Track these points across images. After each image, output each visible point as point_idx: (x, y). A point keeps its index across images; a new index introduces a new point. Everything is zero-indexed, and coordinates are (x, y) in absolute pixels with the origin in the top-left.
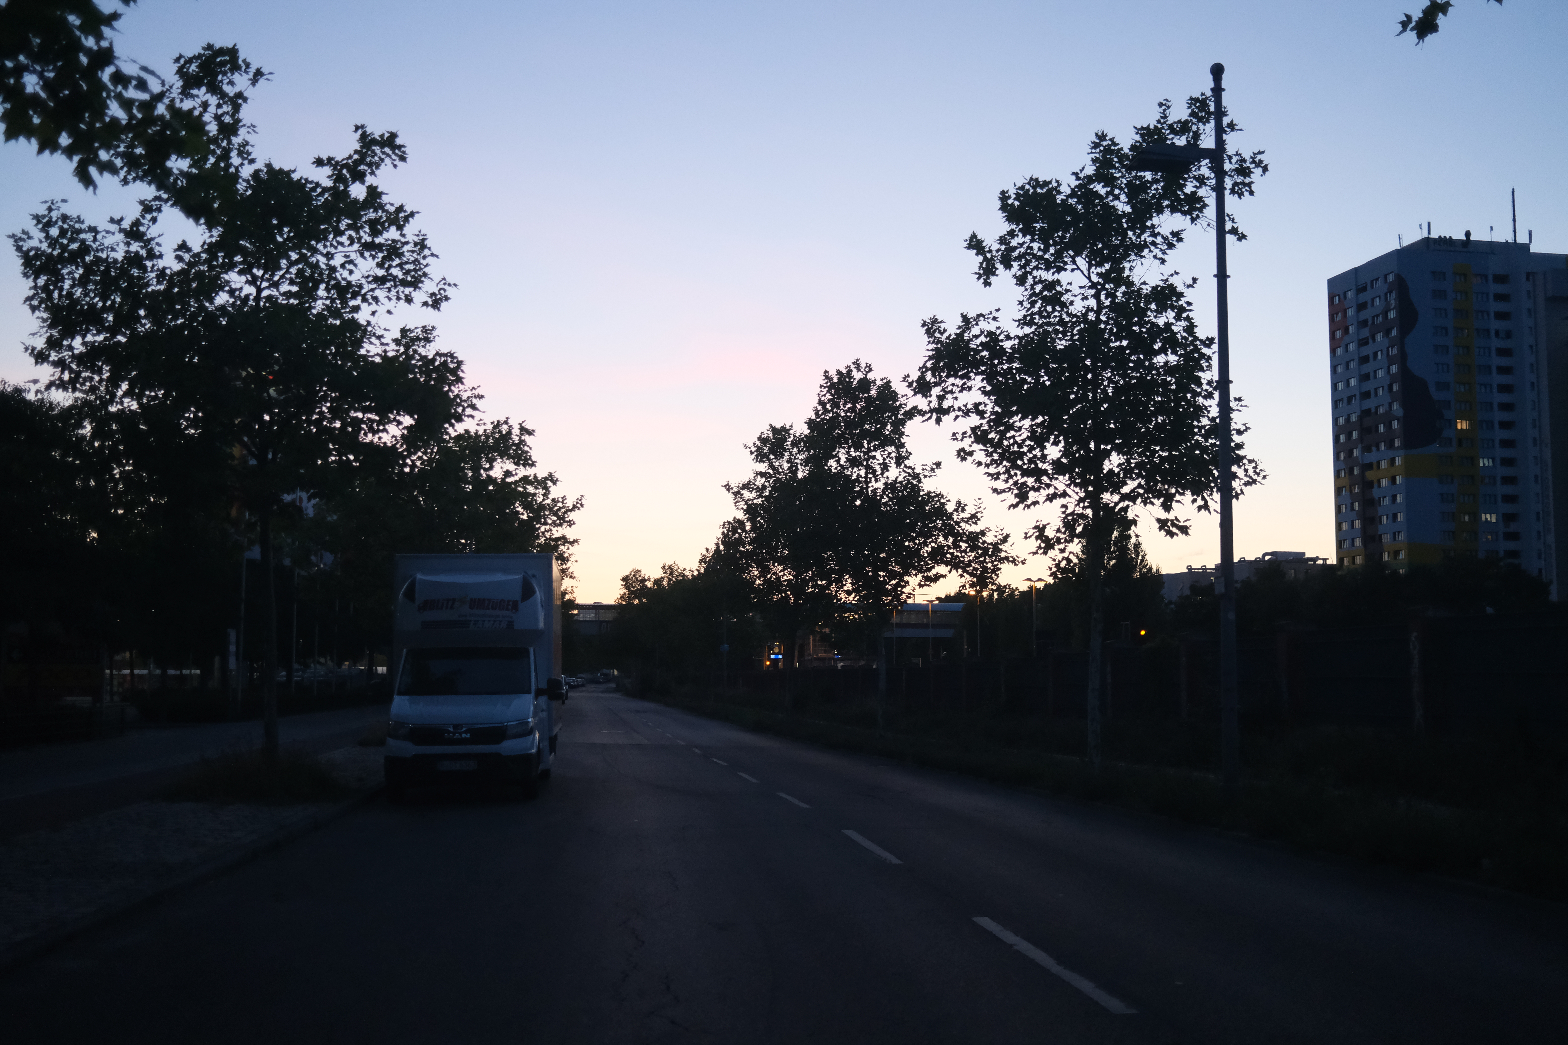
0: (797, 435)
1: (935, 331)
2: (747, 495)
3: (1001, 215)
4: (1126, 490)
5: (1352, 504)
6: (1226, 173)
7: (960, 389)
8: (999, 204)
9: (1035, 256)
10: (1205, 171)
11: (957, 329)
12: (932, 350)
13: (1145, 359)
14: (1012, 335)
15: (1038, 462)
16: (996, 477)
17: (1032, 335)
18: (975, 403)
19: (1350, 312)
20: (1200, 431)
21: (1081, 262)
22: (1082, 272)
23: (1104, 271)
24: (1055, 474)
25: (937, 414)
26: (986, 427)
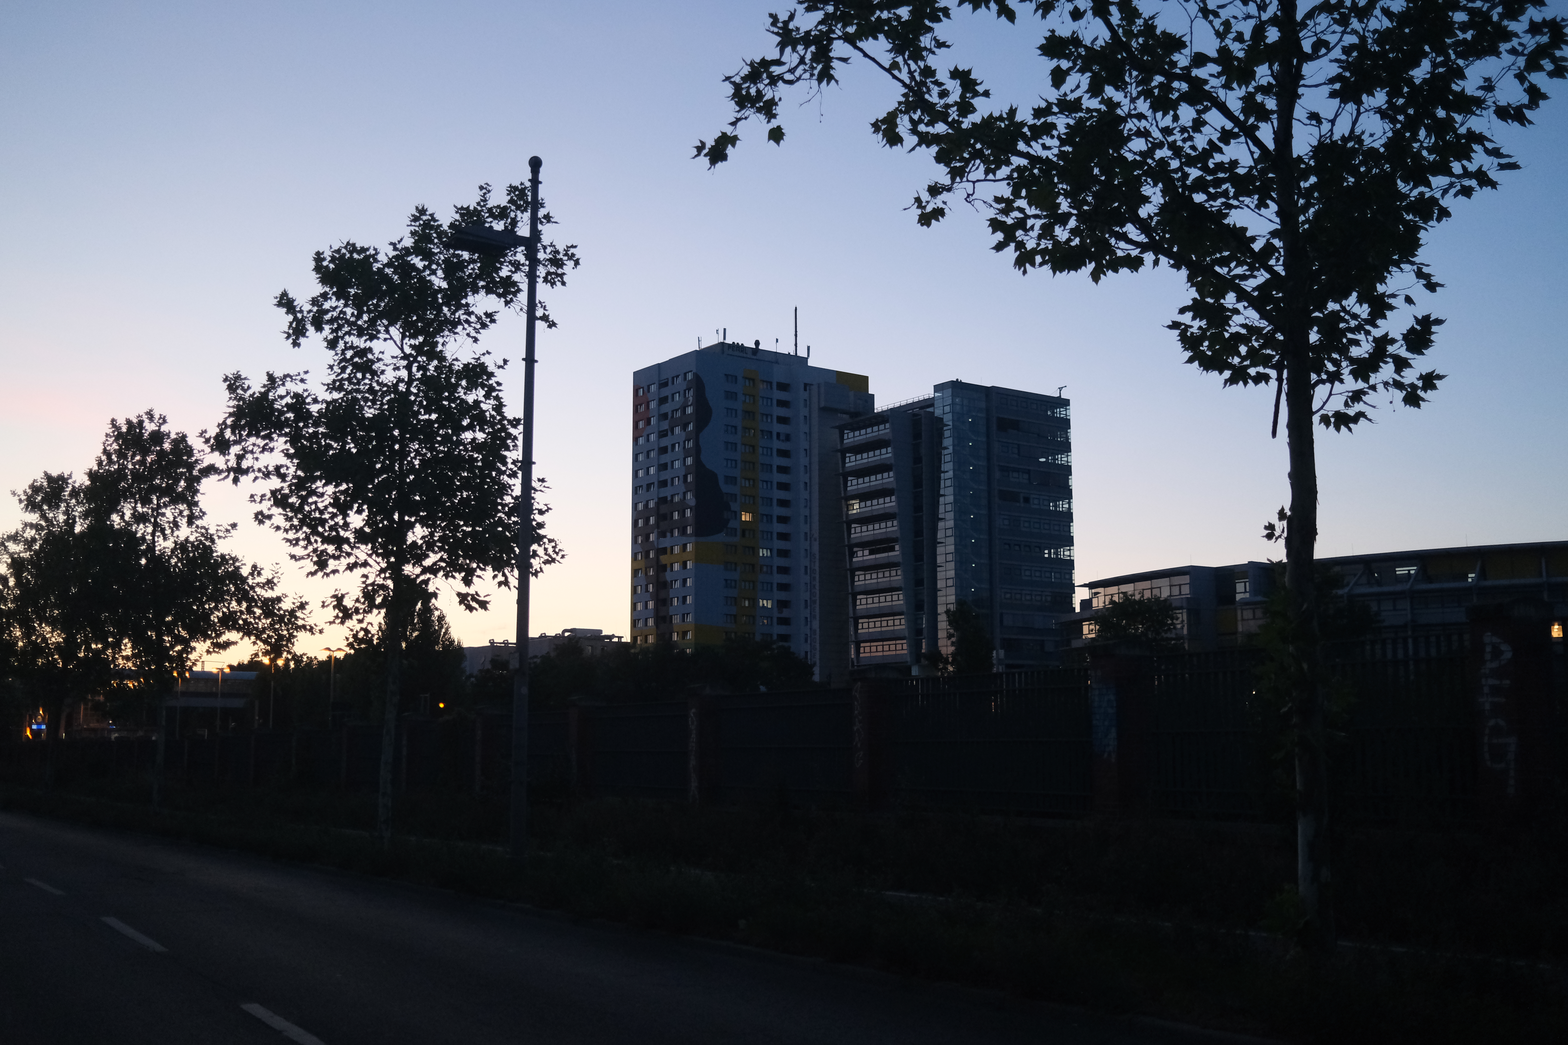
0: (77, 485)
1: (237, 387)
2: (13, 547)
3: (314, 277)
4: (428, 562)
5: (647, 586)
6: (539, 261)
7: (261, 449)
8: (313, 264)
9: (347, 322)
10: (521, 258)
11: (262, 387)
12: (233, 407)
13: (453, 434)
14: (320, 399)
15: (340, 530)
16: (295, 542)
17: (340, 401)
18: (277, 466)
19: (653, 405)
20: (503, 508)
21: (395, 332)
22: (395, 342)
23: (417, 344)
24: (358, 543)
25: (234, 473)
26: (287, 491)
